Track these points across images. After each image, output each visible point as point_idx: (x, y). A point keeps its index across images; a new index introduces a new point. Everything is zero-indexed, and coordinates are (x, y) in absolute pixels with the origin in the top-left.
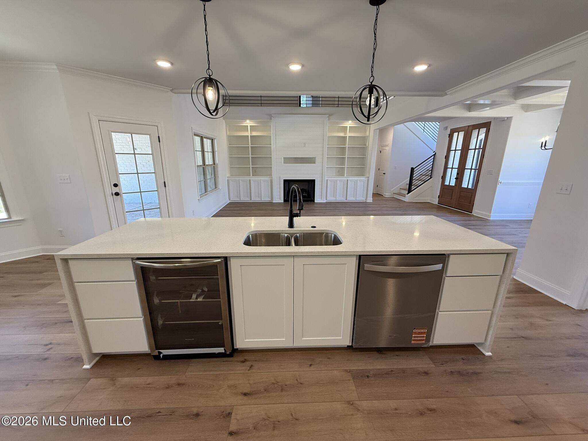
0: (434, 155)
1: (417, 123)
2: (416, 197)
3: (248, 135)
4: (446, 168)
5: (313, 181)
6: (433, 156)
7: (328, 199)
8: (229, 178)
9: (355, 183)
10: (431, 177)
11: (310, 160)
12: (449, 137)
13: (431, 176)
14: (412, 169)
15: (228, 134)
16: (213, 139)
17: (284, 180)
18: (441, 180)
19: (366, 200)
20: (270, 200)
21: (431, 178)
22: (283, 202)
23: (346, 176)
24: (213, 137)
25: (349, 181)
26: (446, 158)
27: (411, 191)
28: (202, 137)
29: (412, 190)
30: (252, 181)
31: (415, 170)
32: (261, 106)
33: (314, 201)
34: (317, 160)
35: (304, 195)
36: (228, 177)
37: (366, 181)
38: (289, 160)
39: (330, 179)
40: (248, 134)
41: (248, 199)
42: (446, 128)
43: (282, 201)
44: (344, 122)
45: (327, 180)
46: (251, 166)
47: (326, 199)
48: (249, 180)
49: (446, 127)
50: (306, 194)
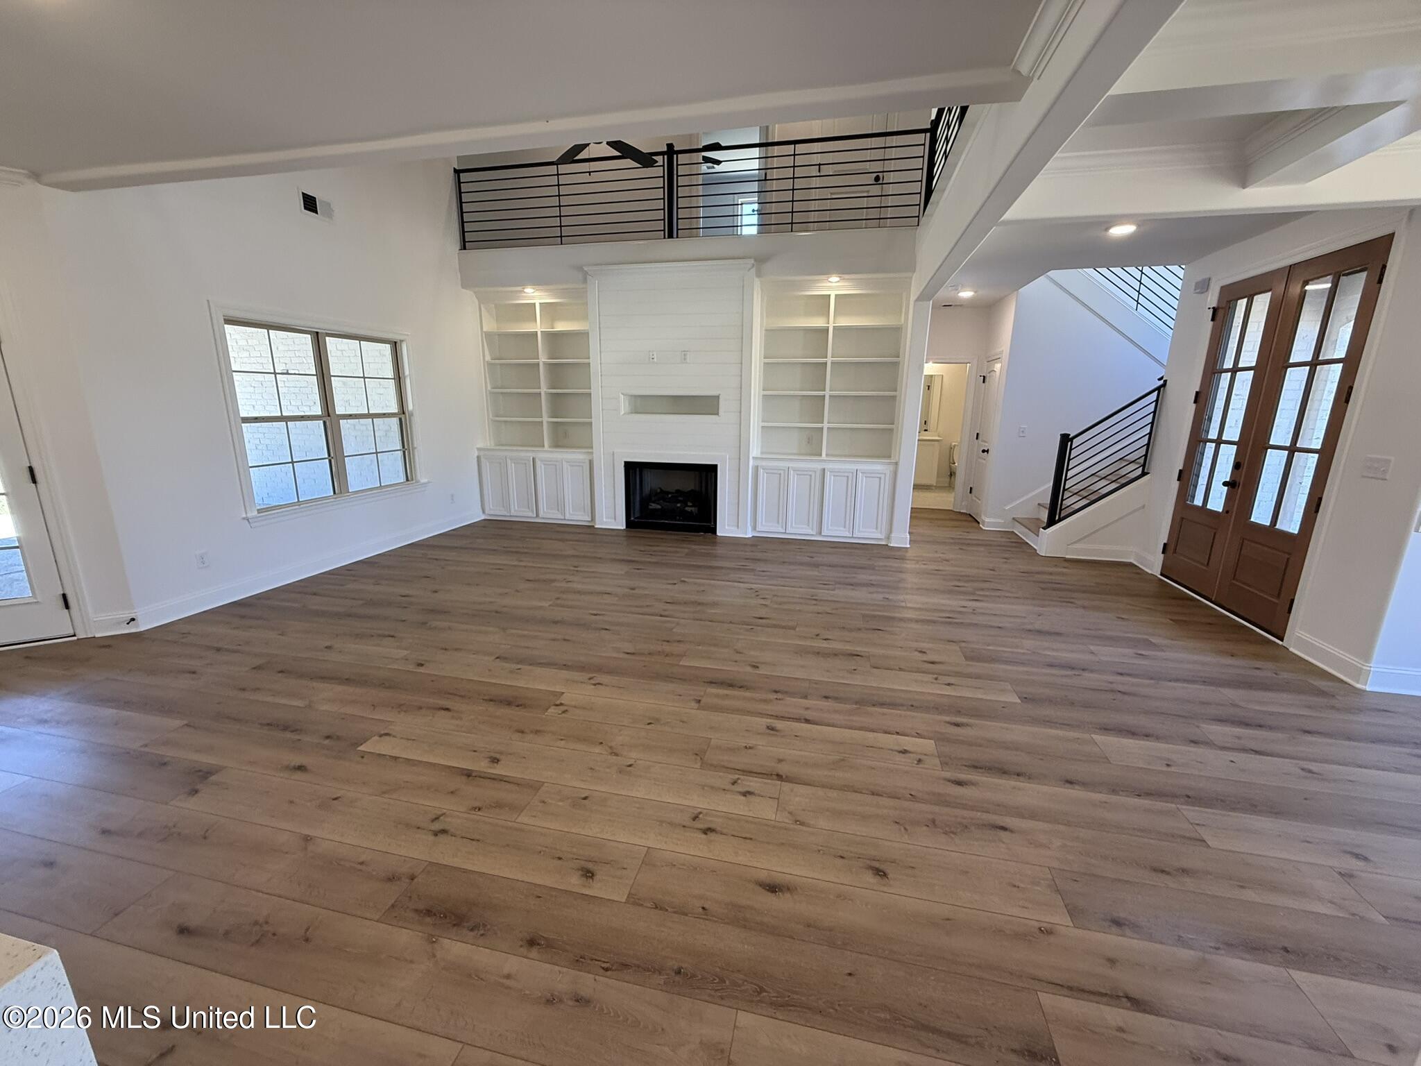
0: (1158, 389)
1: (1104, 271)
2: (1075, 542)
3: (537, 332)
4: (1197, 439)
5: (713, 468)
6: (1157, 392)
7: (759, 528)
8: (482, 453)
9: (850, 482)
10: (1143, 470)
11: (705, 405)
12: (1213, 319)
13: (1144, 466)
14: (1066, 440)
15: (484, 330)
16: (396, 343)
17: (625, 462)
18: (1175, 485)
19: (888, 538)
20: (590, 520)
21: (1144, 474)
22: (624, 527)
23: (827, 455)
24: (396, 337)
25: (828, 474)
26: (1201, 400)
27: (1060, 520)
28: (317, 333)
29: (1062, 515)
30: (538, 463)
31: (1076, 442)
32: (562, 244)
33: (714, 531)
34: (723, 405)
35: (687, 512)
36: (479, 449)
37: (888, 476)
38: (645, 404)
39: (764, 463)
40: (537, 328)
41: (530, 514)
42: (1203, 286)
43: (621, 525)
44: (818, 281)
45: (756, 468)
46: (546, 419)
47: (754, 528)
48: (533, 459)
49: (1204, 280)
50: (693, 509)
